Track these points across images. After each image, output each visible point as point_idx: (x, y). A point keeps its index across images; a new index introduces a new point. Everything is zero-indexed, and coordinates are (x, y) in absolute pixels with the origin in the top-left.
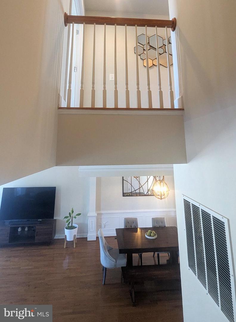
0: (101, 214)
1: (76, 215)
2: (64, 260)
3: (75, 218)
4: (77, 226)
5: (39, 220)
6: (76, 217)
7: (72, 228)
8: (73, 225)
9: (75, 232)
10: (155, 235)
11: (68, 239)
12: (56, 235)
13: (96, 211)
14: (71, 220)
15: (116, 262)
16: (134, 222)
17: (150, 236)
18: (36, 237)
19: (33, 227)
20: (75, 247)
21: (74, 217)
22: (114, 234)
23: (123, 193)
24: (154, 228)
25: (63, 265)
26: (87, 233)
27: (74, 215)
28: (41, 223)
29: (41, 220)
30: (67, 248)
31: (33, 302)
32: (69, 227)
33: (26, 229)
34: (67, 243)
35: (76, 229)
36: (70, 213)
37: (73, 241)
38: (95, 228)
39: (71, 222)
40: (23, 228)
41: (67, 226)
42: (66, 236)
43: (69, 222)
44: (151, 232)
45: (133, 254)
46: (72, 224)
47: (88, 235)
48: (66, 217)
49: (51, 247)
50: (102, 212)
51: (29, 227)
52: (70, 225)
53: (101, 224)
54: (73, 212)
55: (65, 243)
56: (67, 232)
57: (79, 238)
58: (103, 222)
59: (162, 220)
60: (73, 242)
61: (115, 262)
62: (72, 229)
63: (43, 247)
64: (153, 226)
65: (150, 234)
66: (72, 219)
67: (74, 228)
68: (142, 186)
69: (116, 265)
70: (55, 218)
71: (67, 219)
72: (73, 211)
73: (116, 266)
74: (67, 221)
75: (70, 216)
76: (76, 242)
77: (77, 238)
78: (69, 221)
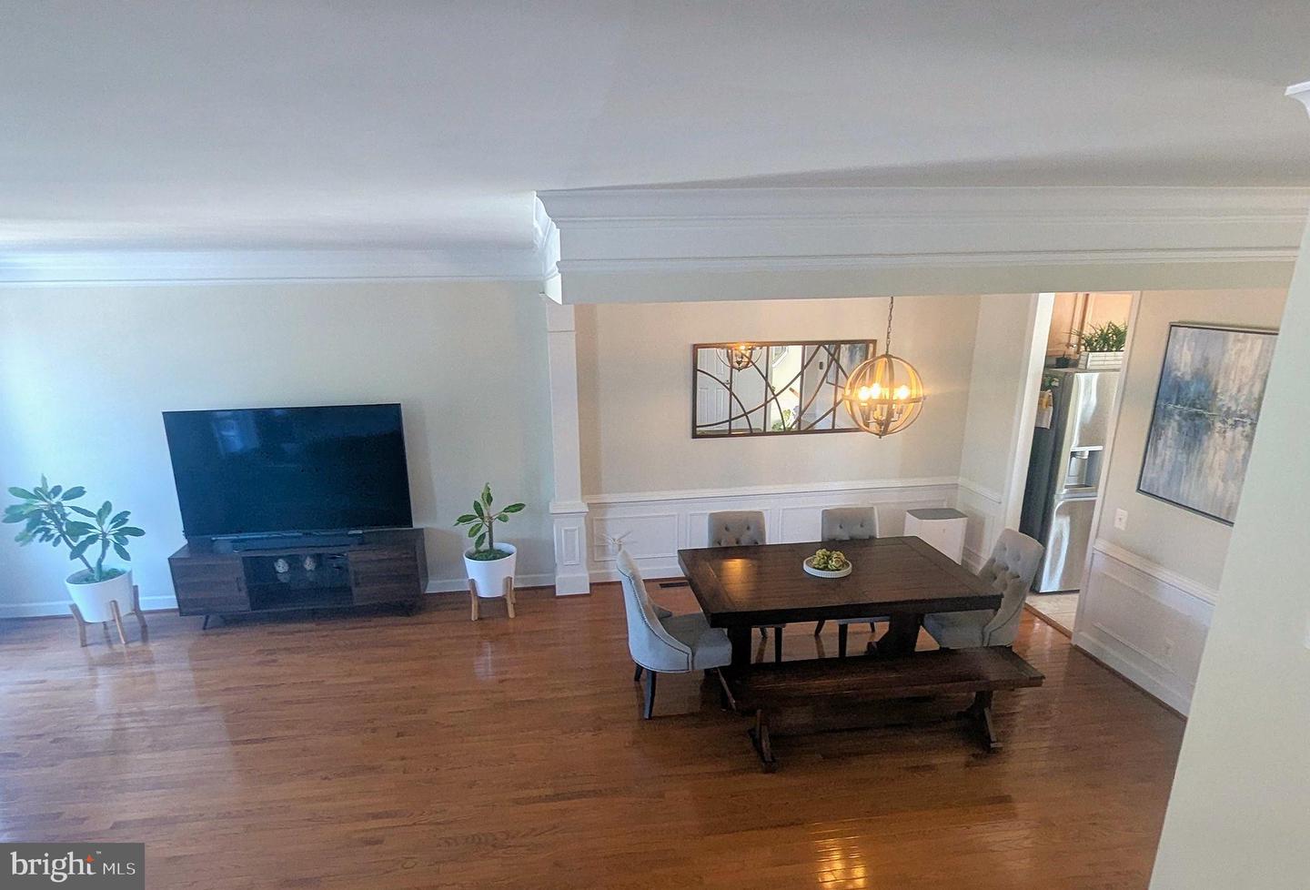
0: (603, 506)
1: (505, 510)
2: (479, 655)
3: (504, 519)
4: (512, 548)
5: (350, 533)
6: (506, 516)
7: (494, 555)
8: (497, 545)
9: (506, 567)
10: (845, 564)
11: (483, 592)
12: (430, 582)
13: (582, 494)
14: (484, 529)
15: (693, 655)
16: (752, 527)
17: (825, 568)
18: (355, 591)
19: (335, 558)
20: (511, 615)
21: (500, 518)
22: (675, 570)
23: (694, 426)
24: (830, 544)
25: (476, 671)
26: (553, 570)
27: (495, 509)
28: (362, 541)
29: (361, 532)
30: (480, 619)
31: (404, 773)
32: (478, 552)
33: (309, 565)
34: (479, 606)
35: (512, 558)
36: (477, 505)
37: (502, 600)
38: (585, 554)
39: (487, 534)
40: (294, 562)
41: (472, 548)
42: (473, 582)
43: (478, 535)
44: (829, 557)
45: (753, 629)
46: (491, 544)
47: (557, 577)
48: (464, 519)
49: (423, 617)
50: (608, 498)
51: (318, 558)
52: (485, 546)
53: (603, 539)
54: (490, 499)
55: (474, 604)
56: (474, 569)
57: (523, 589)
58: (614, 533)
59: (863, 516)
60: (505, 600)
61: (690, 655)
62: (495, 558)
63: (390, 620)
64: (826, 537)
65: (826, 563)
66: (490, 523)
67: (501, 554)
68: (775, 397)
69: (692, 662)
70: (416, 525)
71: (468, 527)
72: (489, 495)
73: (693, 667)
74: (473, 533)
75: (481, 514)
76: (514, 601)
77: (516, 589)
78: (479, 530)
